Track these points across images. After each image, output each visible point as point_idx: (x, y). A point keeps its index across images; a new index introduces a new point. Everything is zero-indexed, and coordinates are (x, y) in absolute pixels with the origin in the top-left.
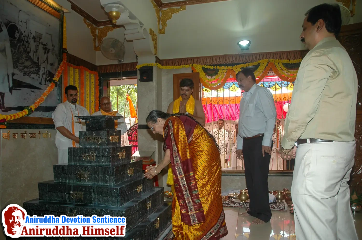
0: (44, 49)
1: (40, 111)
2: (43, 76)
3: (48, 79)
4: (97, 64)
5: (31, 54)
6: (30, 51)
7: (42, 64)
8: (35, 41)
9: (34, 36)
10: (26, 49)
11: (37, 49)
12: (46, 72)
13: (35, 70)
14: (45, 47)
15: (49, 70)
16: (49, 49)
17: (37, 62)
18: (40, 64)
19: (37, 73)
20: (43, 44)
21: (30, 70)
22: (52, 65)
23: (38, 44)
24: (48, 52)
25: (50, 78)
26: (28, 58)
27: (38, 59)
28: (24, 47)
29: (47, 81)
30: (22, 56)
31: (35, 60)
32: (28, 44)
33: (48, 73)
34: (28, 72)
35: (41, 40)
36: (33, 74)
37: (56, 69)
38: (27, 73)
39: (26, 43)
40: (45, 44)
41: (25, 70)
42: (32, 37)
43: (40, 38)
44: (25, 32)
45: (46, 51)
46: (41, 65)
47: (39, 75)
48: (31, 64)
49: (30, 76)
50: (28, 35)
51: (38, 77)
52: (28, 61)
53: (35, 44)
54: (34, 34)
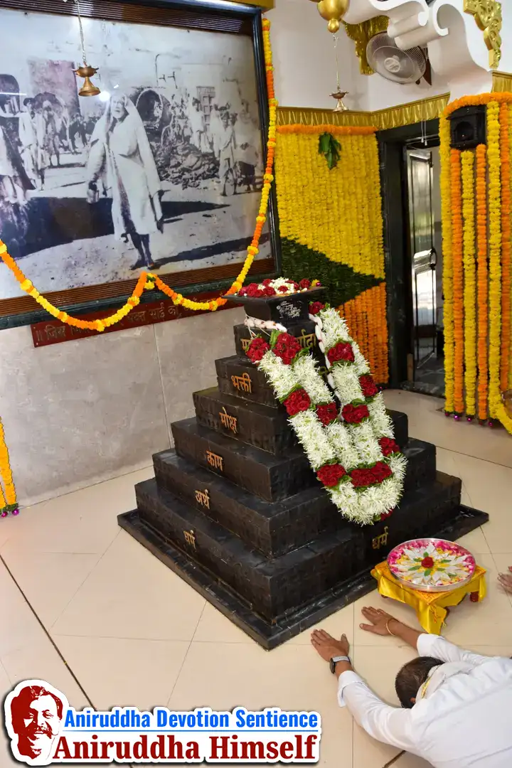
0: (222, 119)
1: (229, 252)
2: (227, 178)
3: (239, 180)
4: (372, 109)
5: (194, 140)
6: (190, 134)
7: (222, 152)
8: (199, 108)
9: (196, 97)
10: (181, 131)
11: (207, 123)
12: (235, 166)
13: (209, 170)
14: (225, 112)
15: (241, 160)
16: (236, 114)
17: (211, 151)
18: (216, 155)
19: (213, 174)
20: (219, 108)
21: (196, 174)
22: (245, 146)
23: (207, 113)
24: (233, 123)
25: (246, 175)
26: (187, 151)
27: (211, 144)
28: (175, 129)
29: (240, 184)
30: (175, 151)
31: (205, 148)
32: (185, 120)
33: (239, 167)
34: (192, 179)
35: (213, 100)
36: (204, 179)
37: (258, 152)
38: (190, 181)
39: (180, 120)
40: (224, 105)
41: (184, 177)
42: (191, 101)
43: (210, 98)
44: (173, 97)
45: (227, 122)
46: (219, 156)
47: (218, 177)
48: (197, 161)
49: (198, 185)
50: (182, 101)
51: (217, 182)
52: (189, 156)
53: (201, 114)
54: (194, 94)
